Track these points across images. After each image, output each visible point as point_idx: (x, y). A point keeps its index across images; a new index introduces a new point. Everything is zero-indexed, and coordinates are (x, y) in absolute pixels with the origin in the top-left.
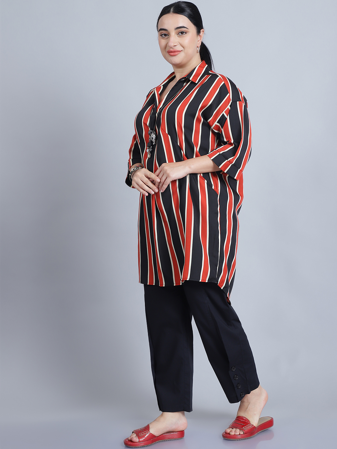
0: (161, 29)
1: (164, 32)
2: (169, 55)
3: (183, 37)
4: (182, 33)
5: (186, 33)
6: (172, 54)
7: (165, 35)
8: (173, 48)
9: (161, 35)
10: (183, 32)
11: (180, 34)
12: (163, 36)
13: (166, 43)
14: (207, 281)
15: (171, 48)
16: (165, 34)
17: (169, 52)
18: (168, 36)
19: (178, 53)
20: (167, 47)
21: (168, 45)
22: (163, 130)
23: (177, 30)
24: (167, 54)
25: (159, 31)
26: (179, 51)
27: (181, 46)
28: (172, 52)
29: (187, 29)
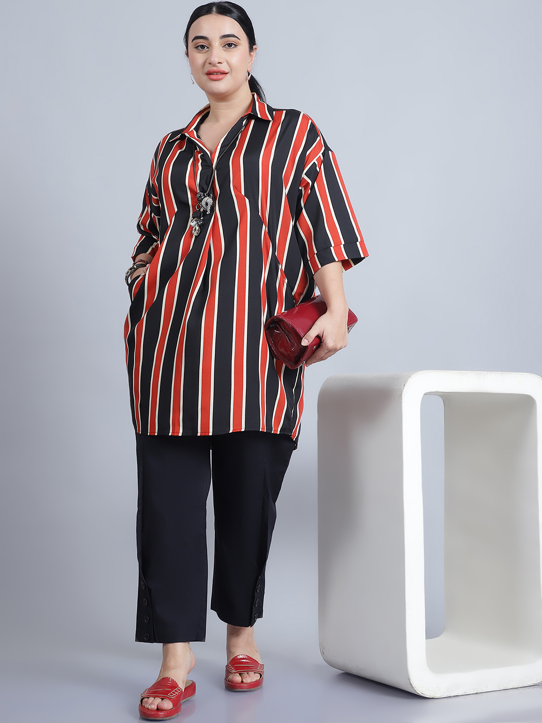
0: (196, 38)
1: (202, 42)
2: (208, 80)
3: (231, 51)
4: (230, 45)
5: (236, 46)
6: (212, 77)
7: (203, 47)
8: (216, 67)
9: (197, 47)
10: (232, 44)
11: (227, 46)
12: (199, 48)
13: (206, 58)
15: (214, 66)
16: (203, 45)
17: (209, 74)
18: (208, 48)
19: (223, 76)
20: (207, 65)
21: (208, 61)
22: (237, 189)
23: (223, 39)
24: (206, 77)
25: (192, 41)
26: (225, 73)
27: (228, 66)
28: (215, 72)
29: (238, 39)
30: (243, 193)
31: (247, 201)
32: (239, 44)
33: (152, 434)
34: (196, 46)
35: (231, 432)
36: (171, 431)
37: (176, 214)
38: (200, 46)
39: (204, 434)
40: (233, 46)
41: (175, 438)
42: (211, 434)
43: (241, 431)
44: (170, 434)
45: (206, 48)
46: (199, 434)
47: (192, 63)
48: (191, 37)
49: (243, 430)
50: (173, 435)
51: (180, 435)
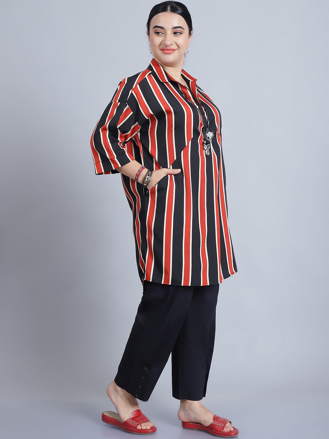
0: (156, 27)
1: (159, 30)
2: (162, 53)
3: (178, 37)
4: (177, 33)
5: (181, 33)
6: (165, 52)
10: (179, 32)
12: (158, 33)
13: (162, 41)
15: (167, 46)
20: (162, 45)
23: (173, 30)
24: (160, 51)
25: (153, 28)
26: (174, 50)
27: (176, 46)
28: (168, 50)
29: (183, 29)
32: (184, 32)
34: (155, 32)
45: (162, 34)
47: (151, 41)
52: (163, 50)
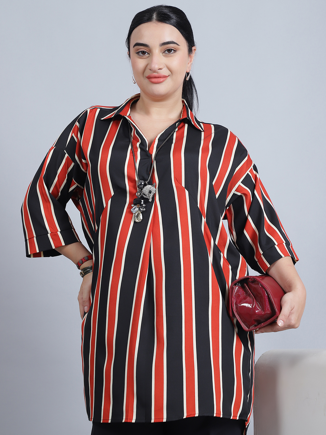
0: (137, 44)
1: (142, 49)
2: (149, 82)
3: (171, 56)
4: (169, 51)
5: (175, 51)
6: (154, 80)
7: (144, 53)
8: (157, 72)
9: (138, 53)
10: (171, 49)
11: (166, 52)
12: (140, 54)
13: (146, 64)
14: (238, 418)
15: (155, 72)
16: (144, 51)
18: (148, 54)
19: (164, 79)
20: (147, 70)
21: (148, 67)
22: (178, 181)
23: (163, 46)
24: (147, 81)
25: (134, 47)
26: (165, 77)
27: (168, 70)
28: (155, 77)
29: (178, 45)
30: (183, 185)
31: (187, 192)
32: (178, 49)
33: (106, 422)
34: (138, 51)
35: (185, 417)
36: (124, 417)
37: (113, 198)
38: (142, 52)
39: (158, 421)
40: (173, 51)
41: (128, 424)
42: (165, 420)
43: (195, 417)
44: (123, 421)
45: (146, 54)
46: (153, 421)
47: (134, 66)
48: (132, 43)
49: (197, 415)
50: (126, 421)
51: (134, 421)
52: (149, 78)
